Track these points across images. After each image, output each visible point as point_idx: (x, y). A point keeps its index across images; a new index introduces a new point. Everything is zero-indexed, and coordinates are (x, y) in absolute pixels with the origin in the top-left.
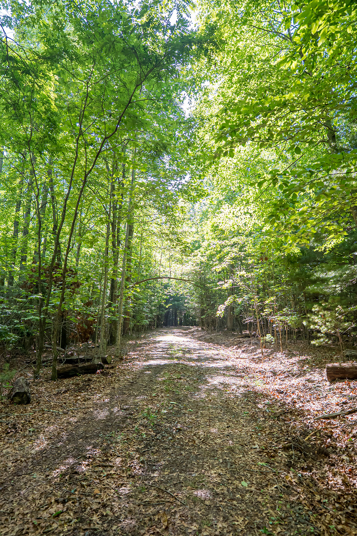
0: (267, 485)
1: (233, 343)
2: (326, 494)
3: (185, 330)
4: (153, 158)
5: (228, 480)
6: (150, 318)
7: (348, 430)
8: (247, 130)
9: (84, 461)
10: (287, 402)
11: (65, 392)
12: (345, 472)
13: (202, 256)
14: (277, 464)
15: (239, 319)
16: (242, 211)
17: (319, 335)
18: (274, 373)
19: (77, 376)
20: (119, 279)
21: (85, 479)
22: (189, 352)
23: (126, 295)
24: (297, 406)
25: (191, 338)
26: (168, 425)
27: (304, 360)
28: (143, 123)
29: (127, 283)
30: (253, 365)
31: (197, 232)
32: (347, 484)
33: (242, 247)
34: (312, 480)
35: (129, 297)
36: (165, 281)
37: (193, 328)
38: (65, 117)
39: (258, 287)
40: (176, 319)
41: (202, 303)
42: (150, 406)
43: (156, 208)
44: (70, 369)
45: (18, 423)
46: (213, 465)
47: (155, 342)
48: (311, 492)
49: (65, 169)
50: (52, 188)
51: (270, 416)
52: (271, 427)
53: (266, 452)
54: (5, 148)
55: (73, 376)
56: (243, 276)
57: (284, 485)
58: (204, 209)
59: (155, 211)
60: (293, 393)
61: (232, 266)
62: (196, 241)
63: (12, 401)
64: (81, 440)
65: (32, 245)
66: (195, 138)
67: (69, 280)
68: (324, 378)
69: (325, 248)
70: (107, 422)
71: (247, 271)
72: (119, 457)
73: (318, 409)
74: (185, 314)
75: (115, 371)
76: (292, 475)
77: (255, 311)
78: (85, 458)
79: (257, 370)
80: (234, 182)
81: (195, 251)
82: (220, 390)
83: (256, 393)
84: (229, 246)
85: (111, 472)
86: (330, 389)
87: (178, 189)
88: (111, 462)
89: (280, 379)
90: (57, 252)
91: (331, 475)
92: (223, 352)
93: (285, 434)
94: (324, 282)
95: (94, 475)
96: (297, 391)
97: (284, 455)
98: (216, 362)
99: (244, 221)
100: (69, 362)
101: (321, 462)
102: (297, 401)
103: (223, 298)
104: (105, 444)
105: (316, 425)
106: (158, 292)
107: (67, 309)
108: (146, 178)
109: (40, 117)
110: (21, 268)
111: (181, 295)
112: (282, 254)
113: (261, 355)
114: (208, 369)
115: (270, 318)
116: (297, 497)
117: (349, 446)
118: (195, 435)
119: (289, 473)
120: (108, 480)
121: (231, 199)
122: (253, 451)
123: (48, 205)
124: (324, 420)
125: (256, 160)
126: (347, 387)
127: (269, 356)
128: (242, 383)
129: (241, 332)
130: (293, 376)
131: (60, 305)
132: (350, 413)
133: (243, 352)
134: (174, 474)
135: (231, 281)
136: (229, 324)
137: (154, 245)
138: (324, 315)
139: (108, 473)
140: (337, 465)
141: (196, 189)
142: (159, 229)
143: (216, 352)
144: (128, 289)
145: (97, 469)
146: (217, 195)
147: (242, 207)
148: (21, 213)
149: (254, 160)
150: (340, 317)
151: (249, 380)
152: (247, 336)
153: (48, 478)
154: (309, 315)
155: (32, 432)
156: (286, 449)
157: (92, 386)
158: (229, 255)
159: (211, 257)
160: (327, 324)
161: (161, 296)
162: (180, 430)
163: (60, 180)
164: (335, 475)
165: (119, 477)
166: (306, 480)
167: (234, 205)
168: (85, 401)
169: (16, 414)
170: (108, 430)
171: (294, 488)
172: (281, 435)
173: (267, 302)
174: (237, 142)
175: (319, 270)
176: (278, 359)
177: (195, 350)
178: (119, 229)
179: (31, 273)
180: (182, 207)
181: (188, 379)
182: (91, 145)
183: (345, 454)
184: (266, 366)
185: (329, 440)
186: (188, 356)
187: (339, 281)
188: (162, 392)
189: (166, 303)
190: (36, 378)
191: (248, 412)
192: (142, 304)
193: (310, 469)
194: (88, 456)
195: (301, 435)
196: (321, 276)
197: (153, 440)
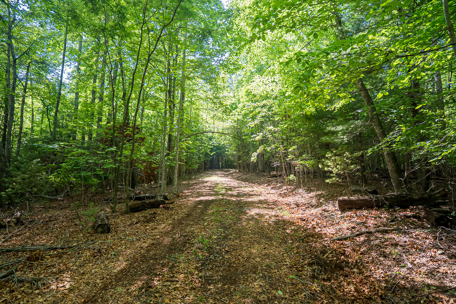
0: (297, 293)
1: (264, 182)
2: (343, 299)
3: (226, 172)
4: (201, 41)
5: (268, 290)
6: (198, 163)
7: (357, 249)
8: (276, 20)
9: (155, 277)
10: (309, 227)
11: (137, 223)
12: (357, 281)
13: (238, 115)
14: (304, 277)
15: (268, 163)
16: (270, 80)
17: (331, 175)
18: (298, 205)
19: (145, 210)
20: (175, 134)
21: (157, 292)
22: (230, 189)
23: (181, 146)
24: (317, 230)
25: (231, 178)
26: (219, 247)
27: (320, 195)
28: (192, 14)
29: (182, 137)
30: (281, 199)
31: (234, 97)
32: (358, 291)
33: (270, 108)
34: (332, 288)
35: (183, 148)
36: (210, 135)
37: (232, 171)
38: (132, 10)
39: (282, 138)
40: (218, 163)
41: (239, 151)
42: (203, 233)
43: (202, 78)
44: (139, 205)
45: (102, 248)
46: (255, 278)
47: (203, 182)
48: (331, 298)
49: (132, 49)
50: (121, 65)
51: (296, 239)
52: (298, 248)
53: (295, 268)
54: (83, 33)
55: (142, 210)
56: (271, 130)
57: (310, 293)
58: (239, 78)
59: (202, 81)
60: (312, 220)
61: (262, 122)
62: (234, 104)
63: (96, 232)
64: (152, 261)
65: (106, 109)
66: (233, 24)
67: (137, 136)
68: (336, 209)
69: (335, 108)
70: (171, 246)
71: (274, 126)
72: (182, 273)
73: (333, 233)
74: (225, 160)
75: (174, 206)
76: (316, 285)
77: (281, 157)
78: (156, 275)
79: (284, 203)
80: (263, 58)
81: (233, 111)
82: (256, 219)
83: (284, 221)
84: (260, 107)
85: (177, 286)
86: (341, 217)
87: (220, 64)
88: (176, 278)
89: (302, 209)
90: (126, 114)
91: (345, 284)
92: (257, 189)
93: (309, 253)
94: (334, 134)
95: (164, 289)
96: (316, 219)
97: (309, 270)
98: (252, 197)
99: (271, 88)
100: (137, 199)
101: (337, 274)
102: (316, 226)
103: (255, 148)
104: (171, 264)
105: (332, 245)
106: (205, 143)
107: (135, 158)
108: (195, 56)
109: (112, 10)
110: (98, 127)
111: (223, 145)
112: (301, 113)
113: (286, 191)
114: (246, 203)
115: (293, 162)
116: (321, 302)
117: (358, 261)
118: (239, 255)
119: (313, 283)
120: (175, 292)
121: (260, 70)
122: (285, 267)
123: (118, 78)
124: (338, 241)
125: (280, 40)
126: (355, 215)
127: (292, 191)
128: (273, 214)
129: (270, 173)
130: (312, 207)
131: (131, 156)
132: (358, 235)
133: (272, 188)
134: (226, 287)
135: (261, 134)
136: (260, 167)
137: (201, 107)
138: (335, 160)
139: (175, 286)
140: (350, 276)
141: (234, 64)
142: (205, 95)
143: (251, 189)
144: (183, 142)
145: (166, 284)
146: (250, 68)
147: (270, 77)
148: (97, 84)
149: (278, 41)
150: (347, 161)
151: (278, 211)
152: (275, 176)
153: (129, 291)
154: (323, 160)
155: (114, 255)
156: (310, 265)
157: (157, 218)
158: (260, 114)
159: (246, 115)
160: (338, 166)
161: (207, 146)
162: (228, 251)
163: (128, 58)
164: (349, 284)
165: (184, 289)
166: (327, 288)
167: (263, 76)
168: (153, 230)
169: (100, 241)
170: (172, 253)
171: (319, 295)
172: (305, 254)
173: (290, 150)
174: (268, 29)
175: (330, 125)
176: (300, 194)
177: (235, 188)
178: (173, 96)
179: (107, 131)
180: (223, 78)
181: (231, 211)
182: (152, 31)
183: (356, 268)
184: (290, 200)
185: (343, 257)
186: (230, 192)
187: (345, 133)
188: (212, 222)
189: (211, 152)
190: (113, 212)
191: (279, 236)
192: (193, 153)
193: (329, 280)
194: (158, 273)
195: (321, 253)
196: (332, 130)
197: (208, 260)
